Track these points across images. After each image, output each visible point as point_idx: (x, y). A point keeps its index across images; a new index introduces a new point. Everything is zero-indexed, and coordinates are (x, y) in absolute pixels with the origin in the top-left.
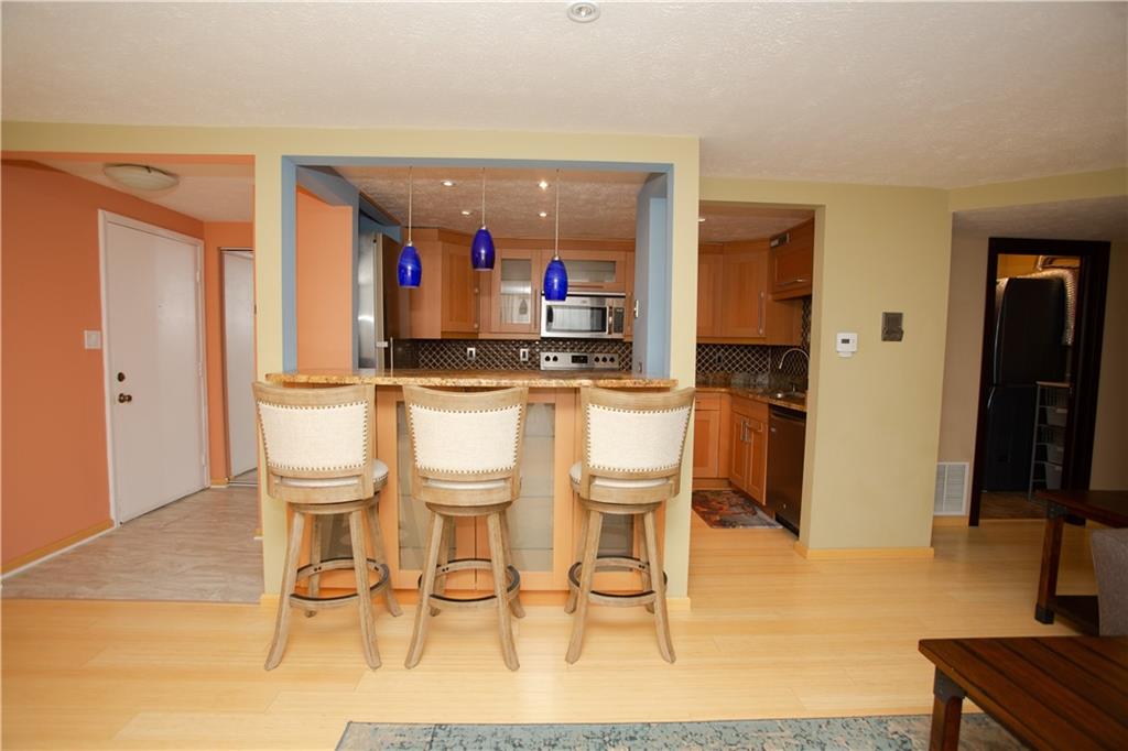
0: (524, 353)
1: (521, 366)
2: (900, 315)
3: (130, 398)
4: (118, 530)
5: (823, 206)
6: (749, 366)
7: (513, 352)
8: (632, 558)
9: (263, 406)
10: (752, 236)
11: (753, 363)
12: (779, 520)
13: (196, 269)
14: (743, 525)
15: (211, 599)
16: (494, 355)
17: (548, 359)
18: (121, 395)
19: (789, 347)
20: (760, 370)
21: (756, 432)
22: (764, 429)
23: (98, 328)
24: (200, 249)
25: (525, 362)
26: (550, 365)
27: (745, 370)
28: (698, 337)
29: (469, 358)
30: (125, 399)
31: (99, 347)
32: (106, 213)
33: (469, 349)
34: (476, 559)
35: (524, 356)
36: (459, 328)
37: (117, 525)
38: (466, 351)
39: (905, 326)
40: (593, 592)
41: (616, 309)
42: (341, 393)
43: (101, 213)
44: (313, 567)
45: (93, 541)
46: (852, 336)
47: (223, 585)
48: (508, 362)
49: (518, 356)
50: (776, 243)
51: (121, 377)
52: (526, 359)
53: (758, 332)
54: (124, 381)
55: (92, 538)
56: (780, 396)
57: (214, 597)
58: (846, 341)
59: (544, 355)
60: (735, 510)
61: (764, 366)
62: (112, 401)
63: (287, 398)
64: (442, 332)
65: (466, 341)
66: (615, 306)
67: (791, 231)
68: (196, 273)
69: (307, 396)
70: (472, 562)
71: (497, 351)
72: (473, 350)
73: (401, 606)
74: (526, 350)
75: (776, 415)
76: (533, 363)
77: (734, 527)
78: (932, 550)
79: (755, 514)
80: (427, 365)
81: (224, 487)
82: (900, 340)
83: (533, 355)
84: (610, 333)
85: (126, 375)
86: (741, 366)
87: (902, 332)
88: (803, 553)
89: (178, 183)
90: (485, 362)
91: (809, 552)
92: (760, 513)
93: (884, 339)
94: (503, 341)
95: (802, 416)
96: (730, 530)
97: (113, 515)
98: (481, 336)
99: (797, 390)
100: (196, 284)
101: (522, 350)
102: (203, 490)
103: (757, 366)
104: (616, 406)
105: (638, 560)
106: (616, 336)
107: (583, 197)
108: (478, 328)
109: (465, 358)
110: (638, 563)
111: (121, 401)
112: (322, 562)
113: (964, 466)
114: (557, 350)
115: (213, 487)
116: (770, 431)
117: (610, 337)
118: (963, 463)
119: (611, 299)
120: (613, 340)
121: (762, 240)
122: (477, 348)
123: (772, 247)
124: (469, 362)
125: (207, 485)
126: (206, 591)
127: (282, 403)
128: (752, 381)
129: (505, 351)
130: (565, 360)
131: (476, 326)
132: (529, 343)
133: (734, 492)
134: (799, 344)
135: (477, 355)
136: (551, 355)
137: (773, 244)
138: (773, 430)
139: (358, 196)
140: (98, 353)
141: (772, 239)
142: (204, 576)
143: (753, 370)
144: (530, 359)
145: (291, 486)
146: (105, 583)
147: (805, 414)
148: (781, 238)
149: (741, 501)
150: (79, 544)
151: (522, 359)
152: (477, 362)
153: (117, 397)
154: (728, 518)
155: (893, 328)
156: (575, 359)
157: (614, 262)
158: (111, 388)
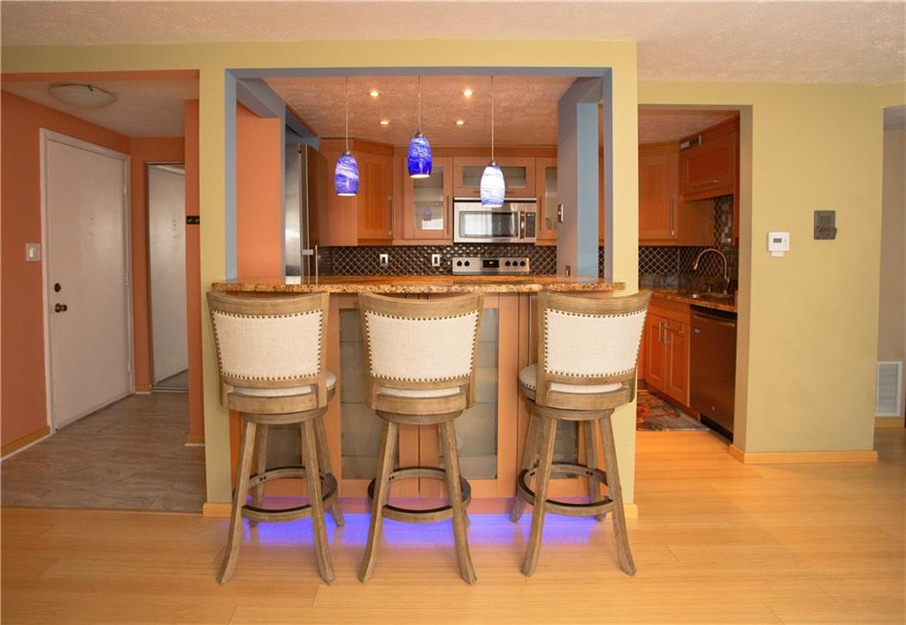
0: (436, 258)
1: (432, 271)
2: (833, 213)
3: (65, 308)
4: (54, 436)
5: (750, 107)
6: (658, 268)
7: (424, 257)
8: (578, 464)
9: (218, 316)
10: (663, 139)
11: (662, 264)
12: (705, 422)
13: (123, 183)
14: (668, 427)
15: (151, 508)
16: (406, 261)
17: (459, 264)
18: (58, 305)
19: (704, 248)
20: (669, 271)
21: (676, 334)
22: (686, 330)
23: (38, 241)
24: (127, 164)
25: (437, 268)
26: (463, 269)
27: (654, 271)
28: (640, 240)
29: (381, 265)
30: (61, 308)
31: (38, 259)
32: (46, 131)
33: (382, 256)
34: (419, 467)
35: (436, 262)
36: (374, 235)
37: (52, 432)
38: (378, 257)
39: (838, 224)
40: (549, 501)
41: (527, 213)
42: (298, 302)
43: (42, 132)
44: (259, 477)
45: (32, 447)
46: (784, 236)
47: (163, 493)
48: (421, 268)
49: (430, 261)
50: (686, 144)
51: (57, 288)
52: (438, 265)
53: (670, 234)
54: (61, 291)
55: (31, 445)
56: (695, 296)
57: (156, 505)
58: (778, 241)
59: (455, 260)
60: (657, 412)
61: (674, 267)
62: (50, 312)
63: (244, 308)
64: (359, 240)
65: (378, 248)
66: (526, 211)
67: (703, 133)
68: (123, 187)
69: (264, 305)
70: (418, 470)
71: (409, 257)
72: (386, 256)
73: (344, 515)
74: (438, 256)
75: (699, 315)
76: (445, 268)
77: (661, 429)
78: (876, 453)
79: (679, 416)
80: (341, 272)
81: (148, 393)
82: (833, 238)
83: (445, 261)
84: (522, 237)
85: (62, 286)
86: (650, 267)
87: (836, 230)
88: (740, 458)
89: (116, 100)
90: (397, 268)
91: (746, 455)
92: (683, 415)
93: (817, 237)
94: (416, 247)
95: (733, 316)
96: (657, 433)
97: (49, 423)
98: (395, 243)
99: (712, 291)
100: (123, 196)
101: (434, 256)
102: (128, 397)
103: (666, 267)
104: (575, 311)
105: (586, 466)
106: (527, 240)
107: (504, 104)
108: (392, 236)
109: (378, 264)
110: (586, 470)
111: (57, 311)
112: (267, 471)
113: (897, 365)
114: (468, 255)
115: (138, 393)
116: (693, 333)
117: (522, 241)
118: (895, 363)
119: (516, 204)
120: (525, 244)
121: (673, 143)
122: (390, 254)
123: (681, 150)
124: (382, 268)
125: (132, 390)
126: (146, 499)
127: (239, 312)
128: (662, 283)
129: (417, 257)
130: (476, 264)
131: (390, 233)
132: (440, 248)
133: (652, 393)
134: (713, 245)
135: (389, 260)
136: (463, 260)
137: (683, 146)
138: (697, 331)
139: (285, 108)
140: (37, 265)
141: (682, 141)
142: (141, 483)
143: (662, 271)
144: (441, 265)
145: (245, 396)
146: (50, 491)
147: (736, 314)
148: (693, 140)
149: (661, 403)
150: (20, 450)
151: (434, 265)
152: (389, 268)
153: (54, 308)
154: (653, 421)
155: (825, 227)
156: (486, 264)
157: (525, 168)
158: (48, 299)
